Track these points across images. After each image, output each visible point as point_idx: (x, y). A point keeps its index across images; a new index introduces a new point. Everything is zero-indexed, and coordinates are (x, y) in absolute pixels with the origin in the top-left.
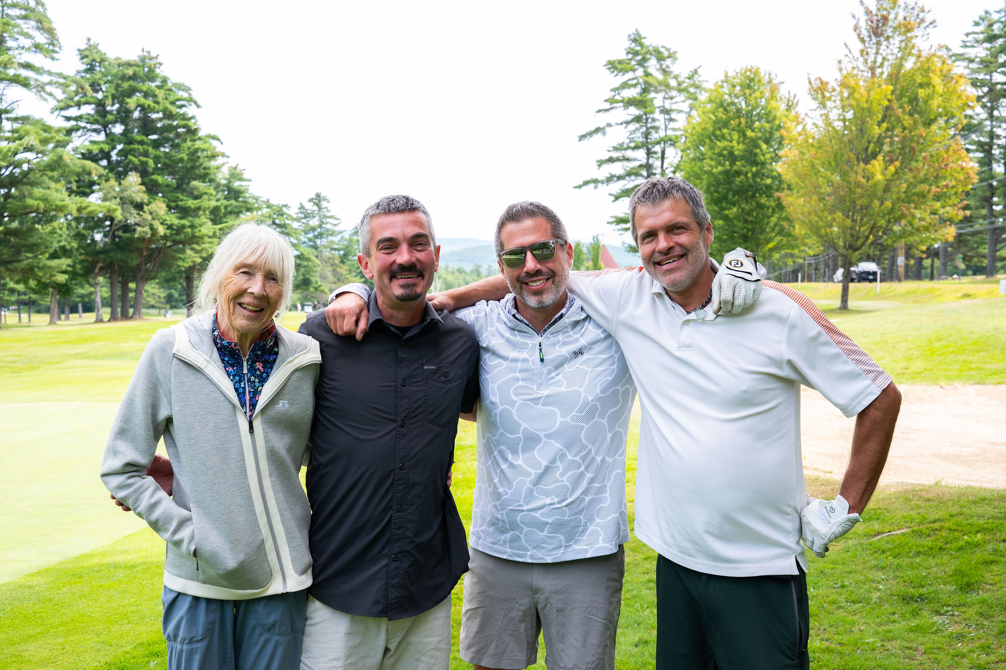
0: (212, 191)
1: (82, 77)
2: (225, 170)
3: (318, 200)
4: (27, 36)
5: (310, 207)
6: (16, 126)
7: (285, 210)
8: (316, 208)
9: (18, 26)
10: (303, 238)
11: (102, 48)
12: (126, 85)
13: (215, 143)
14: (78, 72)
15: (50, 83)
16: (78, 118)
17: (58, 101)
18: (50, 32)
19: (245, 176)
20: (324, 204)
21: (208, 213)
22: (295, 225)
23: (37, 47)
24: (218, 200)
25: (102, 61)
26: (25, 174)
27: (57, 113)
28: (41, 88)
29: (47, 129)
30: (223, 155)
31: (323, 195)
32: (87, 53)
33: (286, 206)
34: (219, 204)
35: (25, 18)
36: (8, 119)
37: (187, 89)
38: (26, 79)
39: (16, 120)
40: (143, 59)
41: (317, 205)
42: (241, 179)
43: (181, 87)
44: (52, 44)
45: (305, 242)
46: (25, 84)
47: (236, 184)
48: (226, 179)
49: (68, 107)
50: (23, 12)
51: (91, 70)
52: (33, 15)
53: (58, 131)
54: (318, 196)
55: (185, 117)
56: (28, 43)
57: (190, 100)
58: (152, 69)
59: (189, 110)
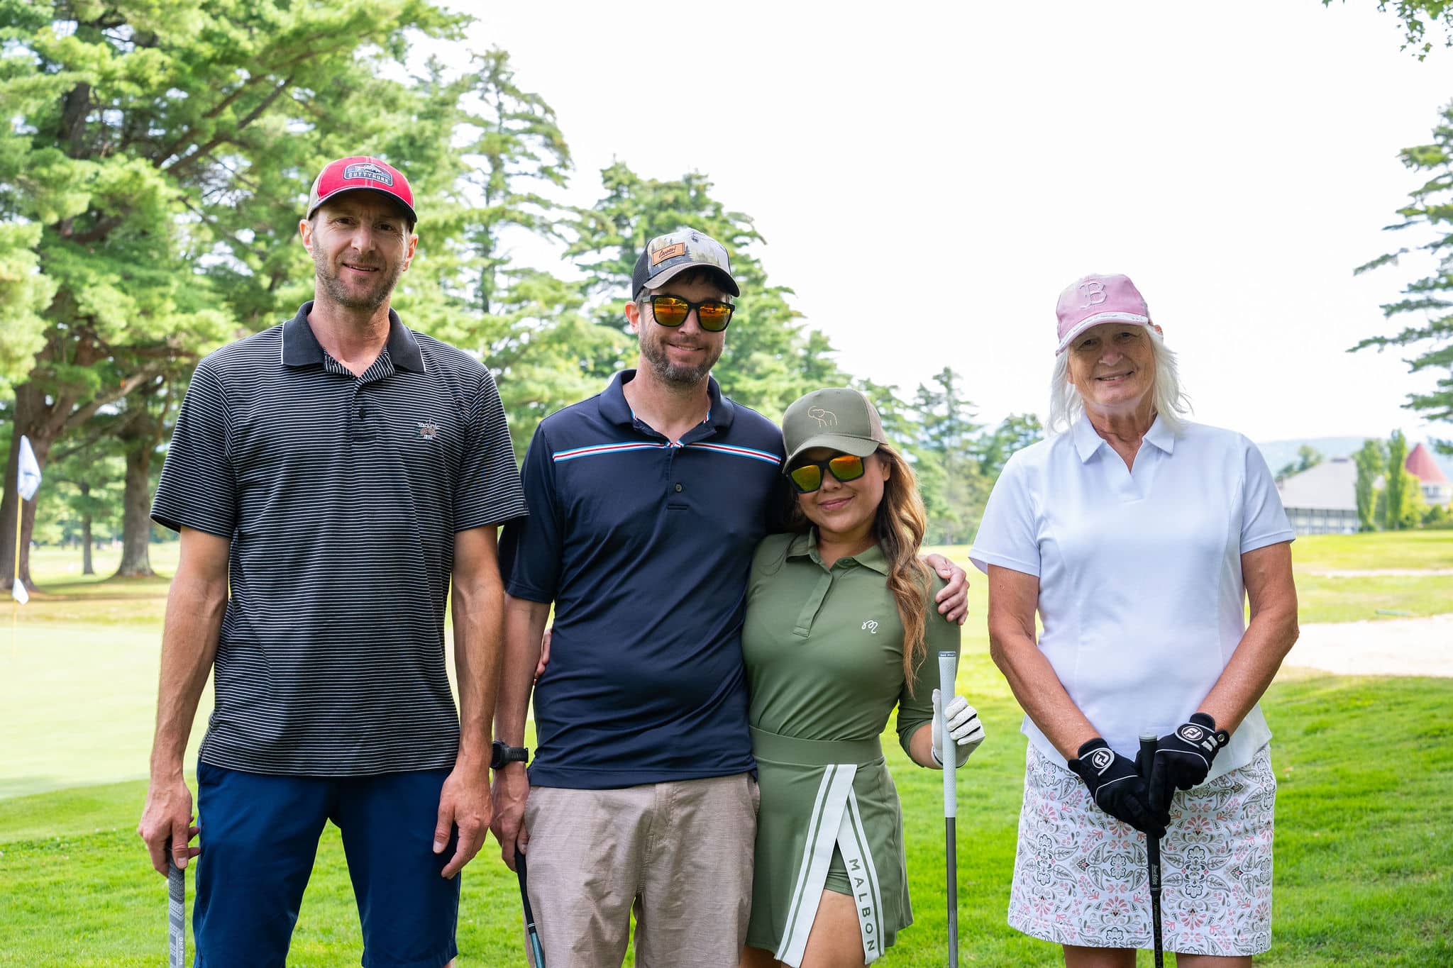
0: (782, 367)
1: (604, 209)
2: (805, 336)
3: (946, 377)
4: (532, 157)
5: (936, 388)
6: (514, 281)
7: (893, 393)
8: (943, 390)
9: (517, 144)
10: (922, 435)
11: (632, 168)
12: (662, 217)
13: (786, 297)
14: (600, 202)
15: (561, 222)
16: (597, 267)
17: (571, 245)
18: (562, 149)
19: (831, 344)
20: (955, 383)
21: (775, 398)
22: (911, 416)
23: (545, 171)
24: (792, 380)
25: (633, 182)
26: (524, 349)
27: (569, 258)
28: (546, 227)
29: (555, 285)
30: (800, 315)
31: (954, 370)
32: (611, 173)
33: (895, 387)
34: (793, 385)
35: (529, 132)
36: (504, 272)
37: (748, 221)
38: (529, 216)
39: (514, 273)
40: (688, 180)
41: (947, 385)
42: (826, 349)
43: (738, 217)
44: (563, 166)
45: (925, 442)
46: (528, 223)
47: (821, 356)
48: (805, 349)
49: (581, 252)
50: (528, 125)
51: (617, 197)
52: (540, 127)
53: (569, 287)
54: (947, 371)
55: (744, 260)
56: (532, 167)
57: (753, 235)
58: (700, 192)
59: (752, 250)
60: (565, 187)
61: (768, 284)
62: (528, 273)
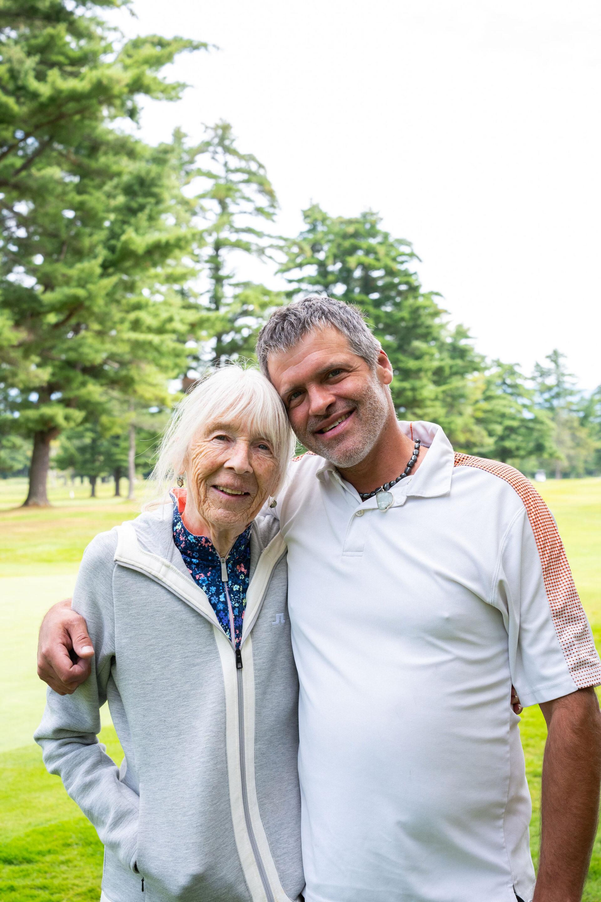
0: (435, 351)
1: (305, 239)
2: (452, 328)
3: (555, 357)
4: (248, 200)
5: (548, 365)
6: (238, 291)
7: (517, 369)
8: (552, 366)
9: (238, 190)
10: (538, 399)
11: (324, 208)
12: (347, 244)
13: (436, 299)
14: (301, 233)
15: (271, 246)
16: (300, 281)
17: (281, 264)
18: (270, 194)
19: (470, 334)
20: (561, 361)
21: (430, 374)
22: (529, 385)
23: (259, 211)
24: (442, 360)
25: (324, 220)
26: (246, 340)
27: (279, 275)
28: (261, 251)
29: (266, 293)
30: (446, 312)
31: (560, 351)
32: (309, 213)
33: (518, 364)
34: (442, 364)
35: (247, 181)
36: (230, 285)
37: (409, 244)
38: (248, 243)
39: (237, 285)
40: (364, 216)
41: (555, 362)
42: (467, 337)
43: (401, 242)
44: (272, 206)
45: (539, 404)
46: (247, 248)
47: (463, 343)
48: (451, 337)
49: (288, 270)
50: (245, 177)
51: (313, 230)
52: (254, 178)
53: (278, 294)
54: (555, 353)
55: (406, 274)
56: (249, 207)
57: (412, 255)
58: (373, 226)
59: (411, 266)
60: (273, 221)
61: (422, 291)
62: (246, 285)
